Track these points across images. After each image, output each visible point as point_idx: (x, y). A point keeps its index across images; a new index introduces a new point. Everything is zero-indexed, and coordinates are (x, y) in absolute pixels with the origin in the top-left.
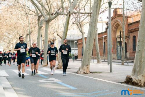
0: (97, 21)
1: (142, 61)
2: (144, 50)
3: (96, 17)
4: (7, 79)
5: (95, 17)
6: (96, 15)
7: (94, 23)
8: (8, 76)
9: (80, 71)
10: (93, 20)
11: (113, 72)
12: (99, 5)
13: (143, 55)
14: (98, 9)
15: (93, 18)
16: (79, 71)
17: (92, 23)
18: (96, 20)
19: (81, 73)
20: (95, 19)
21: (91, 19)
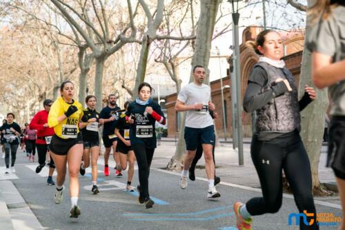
0: (208, 54)
1: (310, 140)
2: (312, 116)
3: (206, 46)
4: (14, 184)
5: (203, 46)
6: (206, 42)
7: (202, 59)
8: (17, 178)
9: (175, 164)
10: (199, 53)
11: (245, 164)
12: (211, 20)
13: (311, 128)
14: (210, 28)
15: (201, 48)
16: (171, 164)
17: (197, 59)
18: (205, 53)
19: (176, 168)
20: (203, 50)
21: (196, 50)
